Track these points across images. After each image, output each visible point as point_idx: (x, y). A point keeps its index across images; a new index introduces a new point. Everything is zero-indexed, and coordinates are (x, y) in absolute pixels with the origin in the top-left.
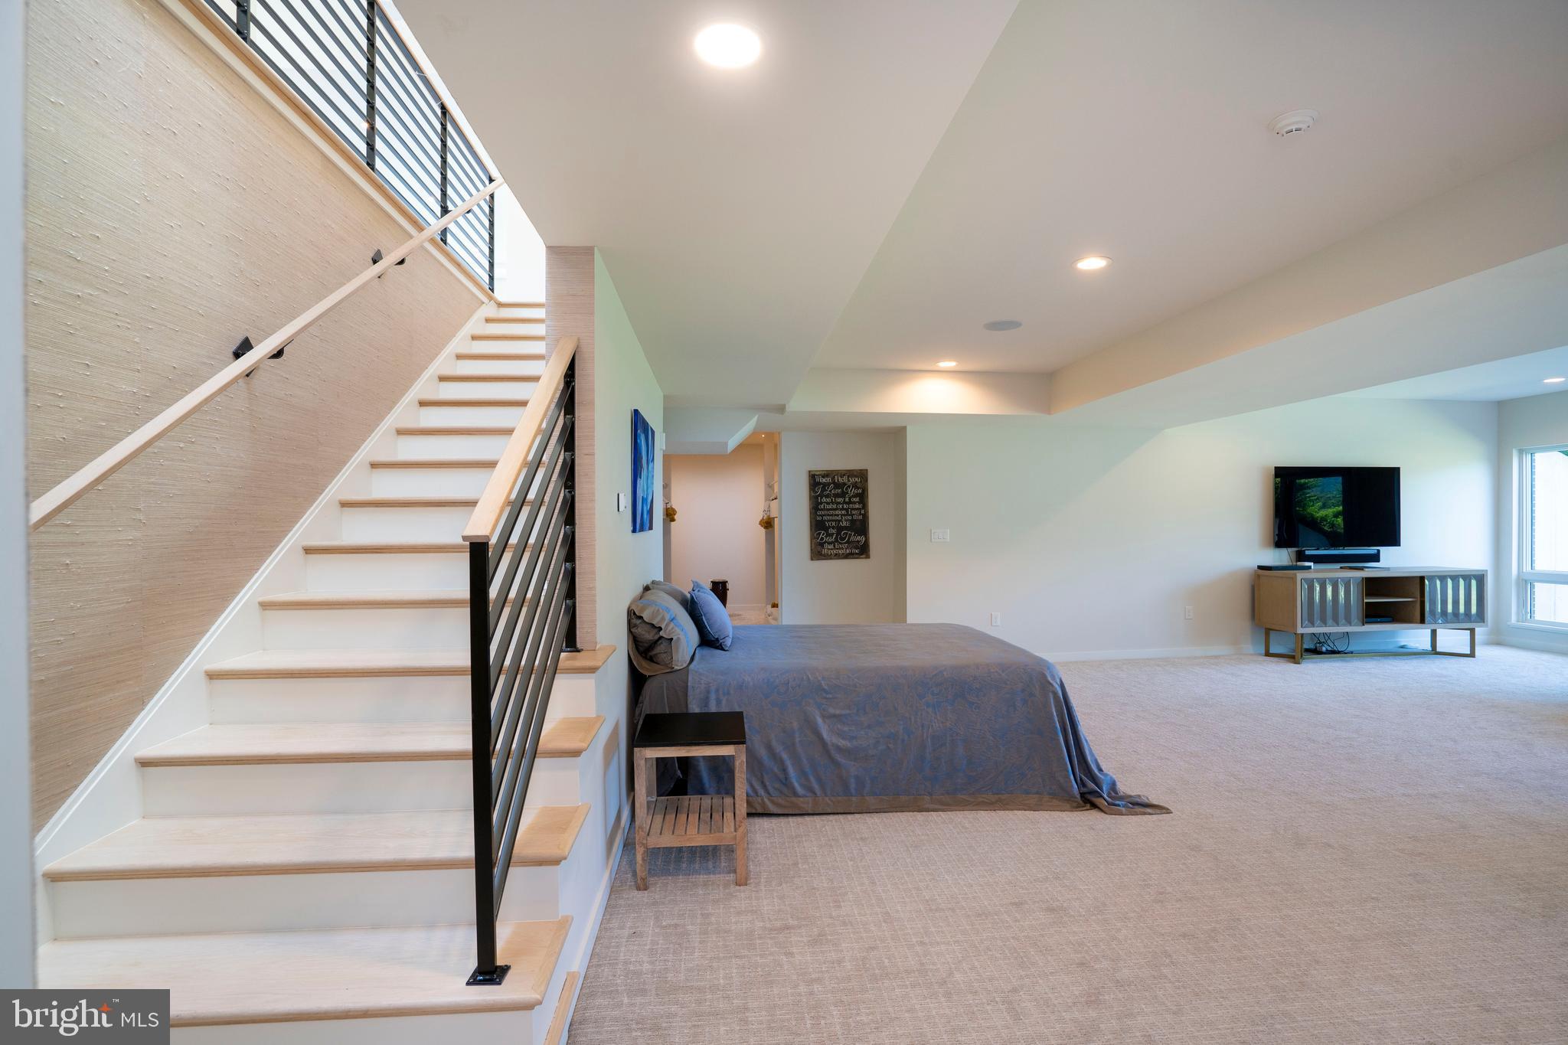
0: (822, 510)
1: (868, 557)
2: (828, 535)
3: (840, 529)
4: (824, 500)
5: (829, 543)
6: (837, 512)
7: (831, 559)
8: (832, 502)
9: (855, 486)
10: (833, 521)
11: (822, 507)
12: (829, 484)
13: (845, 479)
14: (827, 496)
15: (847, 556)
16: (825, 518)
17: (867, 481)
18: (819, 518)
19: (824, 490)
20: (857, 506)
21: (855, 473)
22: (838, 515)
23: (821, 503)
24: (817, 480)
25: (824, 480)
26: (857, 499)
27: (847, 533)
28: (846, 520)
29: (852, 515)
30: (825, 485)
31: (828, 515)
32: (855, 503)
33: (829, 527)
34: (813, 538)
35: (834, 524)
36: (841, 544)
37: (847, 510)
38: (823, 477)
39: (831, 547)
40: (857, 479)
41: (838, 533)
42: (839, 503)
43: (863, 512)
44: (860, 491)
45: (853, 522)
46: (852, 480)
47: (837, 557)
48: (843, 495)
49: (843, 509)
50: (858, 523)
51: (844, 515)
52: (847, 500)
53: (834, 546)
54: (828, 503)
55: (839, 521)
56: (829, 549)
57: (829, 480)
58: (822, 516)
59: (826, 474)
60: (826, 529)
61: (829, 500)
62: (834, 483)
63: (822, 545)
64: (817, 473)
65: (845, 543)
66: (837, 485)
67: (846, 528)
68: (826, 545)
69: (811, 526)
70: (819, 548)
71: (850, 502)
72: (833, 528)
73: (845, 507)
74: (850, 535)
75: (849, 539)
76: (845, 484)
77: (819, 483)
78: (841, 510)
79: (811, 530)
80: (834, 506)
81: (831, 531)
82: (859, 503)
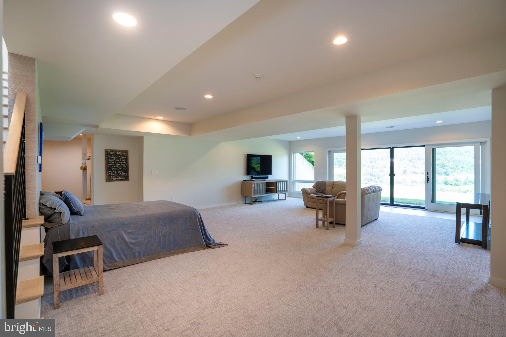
0: (110, 164)
1: (128, 180)
2: (113, 173)
3: (117, 171)
4: (111, 160)
5: (113, 176)
6: (116, 165)
7: (114, 181)
8: (115, 161)
9: (124, 155)
10: (115, 168)
11: (111, 162)
12: (113, 154)
13: (120, 153)
14: (112, 159)
15: (120, 180)
17: (128, 154)
18: (109, 167)
19: (111, 156)
20: (124, 163)
21: (123, 151)
22: (117, 166)
23: (110, 161)
24: (109, 153)
25: (111, 153)
26: (124, 160)
27: (120, 172)
28: (120, 168)
29: (122, 166)
30: (111, 155)
31: (113, 166)
32: (123, 161)
33: (113, 170)
34: (106, 174)
35: (115, 169)
36: (118, 176)
37: (120, 164)
38: (111, 152)
39: (114, 177)
40: (124, 153)
41: (117, 172)
42: (117, 161)
43: (126, 165)
44: (125, 157)
45: (123, 168)
46: (123, 153)
47: (117, 180)
48: (119, 158)
49: (119, 163)
50: (125, 169)
51: (119, 166)
52: (120, 160)
53: (115, 177)
54: (113, 161)
55: (117, 168)
56: (113, 178)
57: (113, 153)
58: (111, 166)
59: (112, 151)
60: (112, 171)
61: (113, 160)
62: (115, 154)
63: (110, 176)
64: (108, 150)
65: (120, 175)
66: (116, 155)
67: (120, 170)
68: (112, 176)
69: (106, 170)
70: (109, 177)
71: (121, 161)
72: (115, 170)
73: (120, 163)
74: (122, 173)
75: (121, 173)
76: (119, 155)
77: (109, 154)
78: (118, 164)
79: (106, 171)
80: (115, 162)
81: (114, 171)
82: (125, 161)
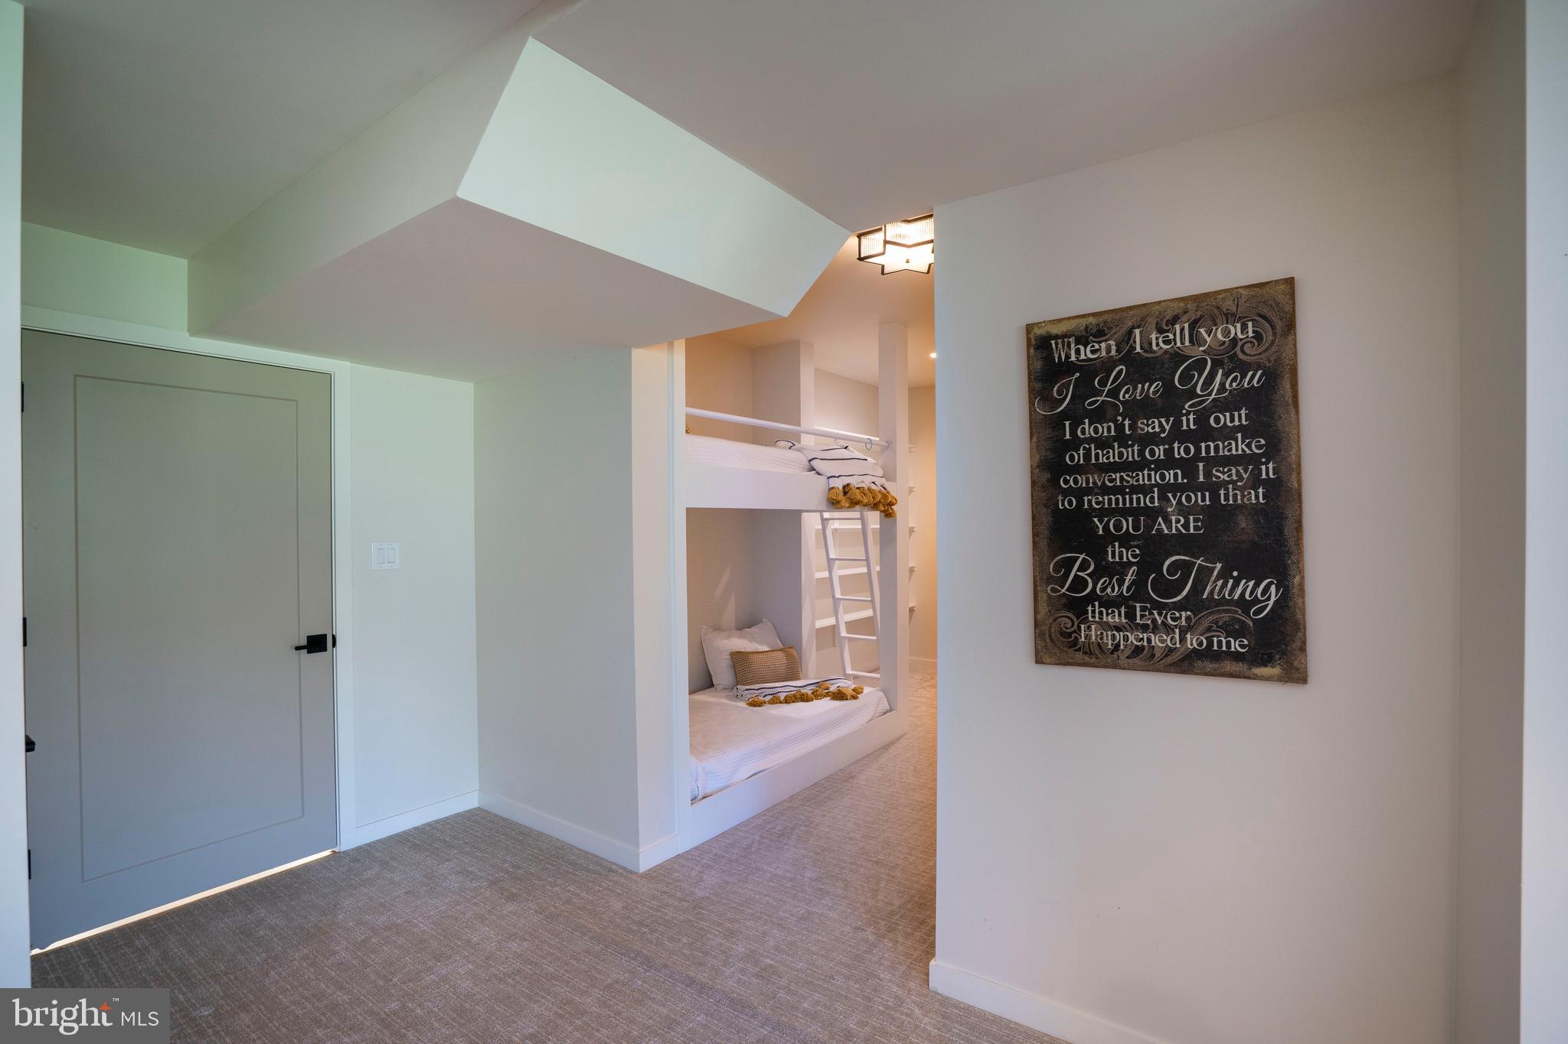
0: (1077, 469)
1: (1295, 674)
2: (1104, 570)
3: (1154, 548)
4: (1087, 429)
5: (1109, 604)
6: (1143, 478)
7: (1115, 666)
8: (1121, 439)
9: (1229, 359)
10: (1125, 512)
11: (1079, 456)
12: (1108, 365)
13: (1180, 338)
14: (1099, 417)
15: (1186, 663)
16: (1092, 501)
17: (1290, 326)
18: (1063, 504)
19: (1085, 388)
20: (1239, 447)
21: (1229, 305)
22: (1145, 490)
23: (1075, 444)
24: (1059, 353)
25: (1086, 353)
26: (1241, 417)
27: (1187, 567)
28: (1184, 511)
29: (1213, 488)
30: (1089, 372)
31: (1105, 490)
32: (1228, 434)
33: (1109, 538)
34: (1042, 578)
35: (1127, 524)
36: (1160, 607)
37: (1188, 467)
38: (1083, 340)
39: (1116, 618)
40: (1235, 330)
41: (1149, 564)
42: (1152, 439)
43: (1268, 471)
44: (1254, 379)
45: (1218, 516)
46: (1214, 337)
47: (1143, 659)
48: (1170, 403)
49: (1170, 462)
50: (1243, 522)
51: (1176, 488)
52: (1189, 422)
53: (1131, 615)
54: (1103, 444)
55: (1152, 514)
56: (1107, 626)
57: (1107, 348)
58: (1080, 493)
59: (1094, 329)
60: (1096, 546)
61: (1105, 429)
62: (1128, 357)
63: (1077, 607)
64: (1056, 330)
65: (1180, 607)
66: (1141, 367)
67: (1183, 542)
68: (1093, 611)
69: (1035, 534)
70: (1066, 621)
71: (1204, 432)
72: (1126, 540)
73: (1179, 451)
74: (1204, 574)
75: (1197, 589)
76: (1178, 357)
77: (1068, 367)
78: (1161, 465)
79: (1035, 545)
80: (1131, 454)
81: (1115, 553)
82: (1248, 432)
